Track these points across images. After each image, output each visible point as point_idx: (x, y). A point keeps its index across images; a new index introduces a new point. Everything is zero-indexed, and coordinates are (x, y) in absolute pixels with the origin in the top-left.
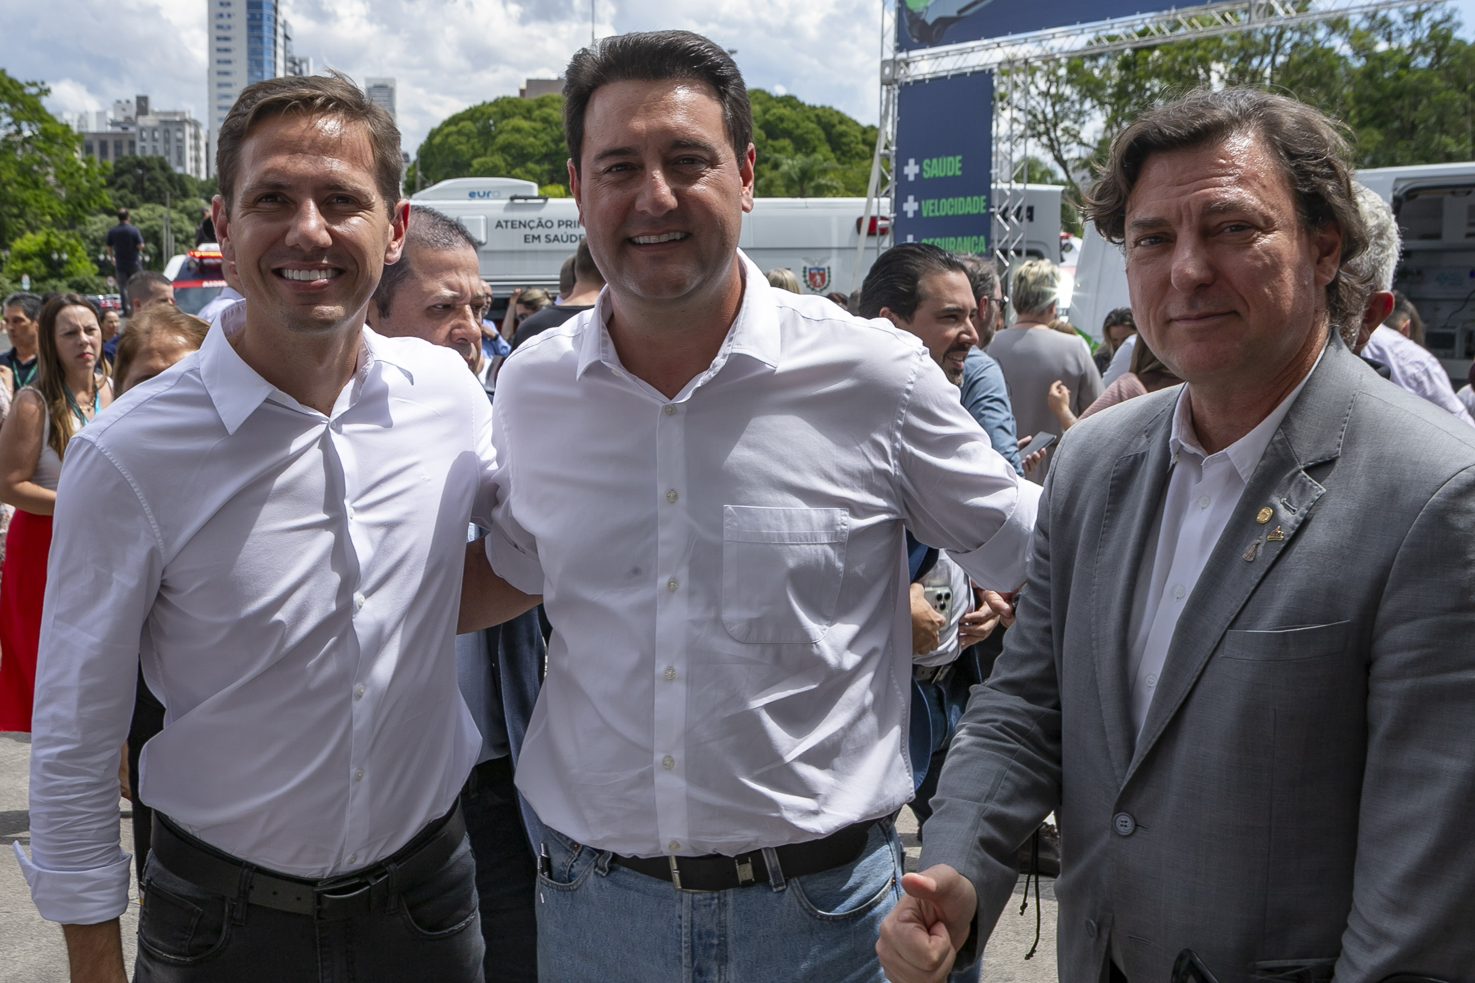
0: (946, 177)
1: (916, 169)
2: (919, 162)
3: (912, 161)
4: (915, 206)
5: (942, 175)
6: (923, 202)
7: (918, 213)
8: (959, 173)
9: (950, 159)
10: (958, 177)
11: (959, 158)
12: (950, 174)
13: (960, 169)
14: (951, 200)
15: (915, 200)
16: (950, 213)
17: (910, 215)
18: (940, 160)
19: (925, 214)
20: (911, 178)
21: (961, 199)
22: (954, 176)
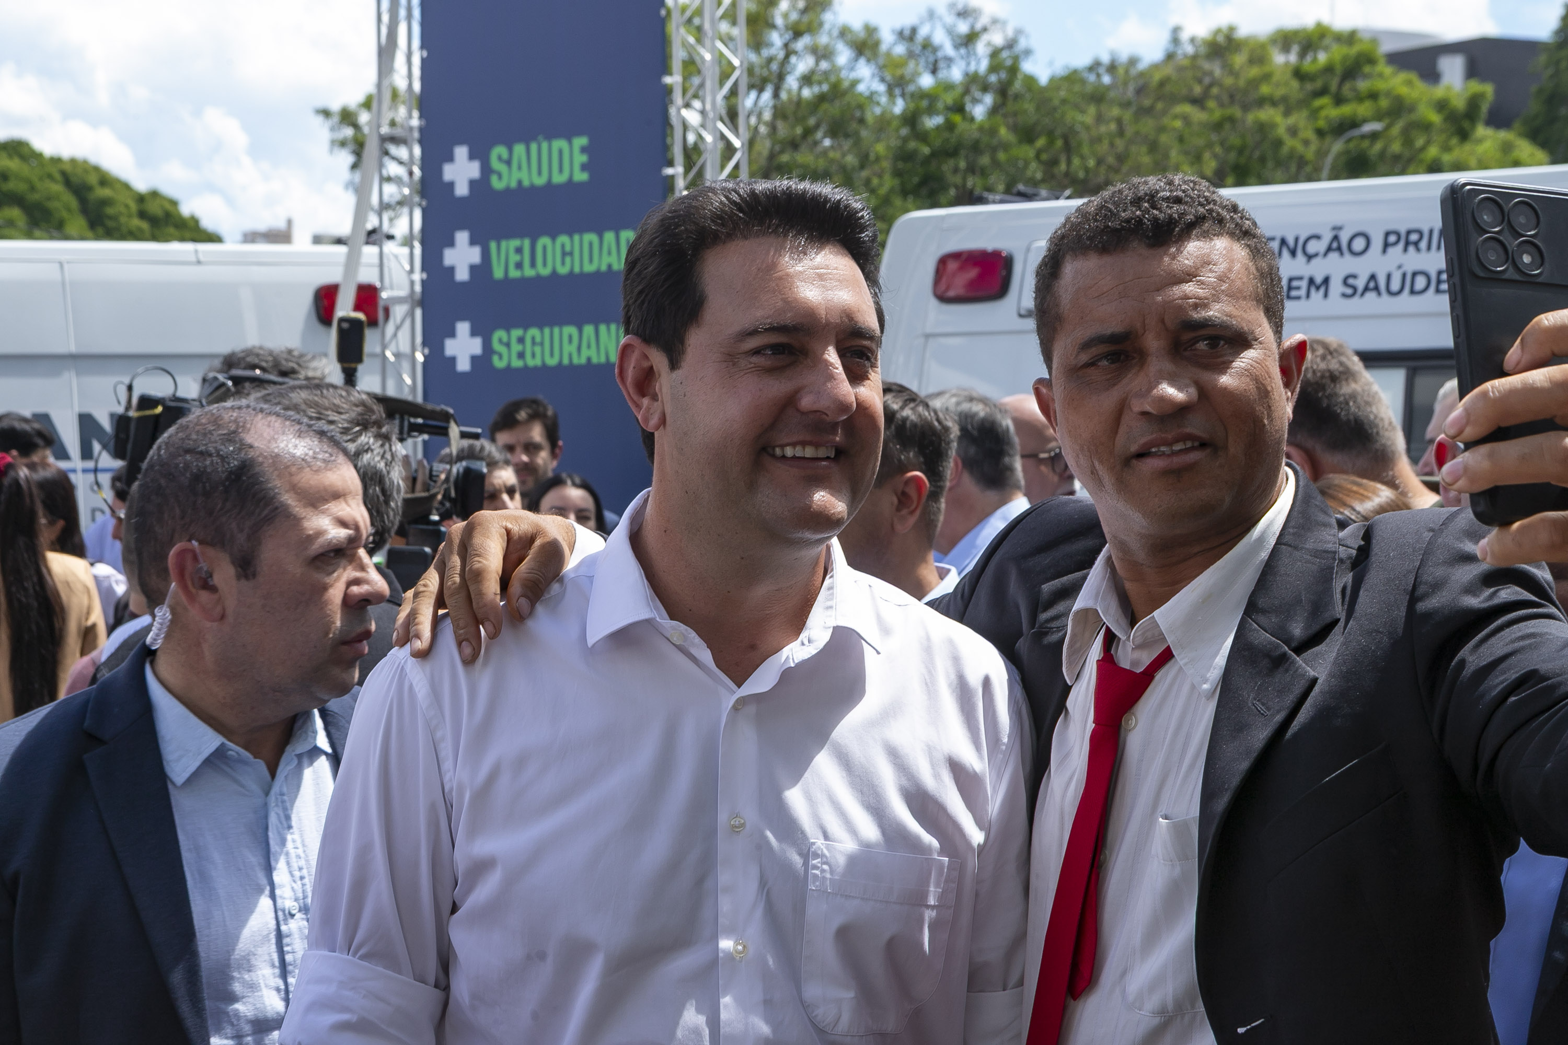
0: (549, 186)
1: (473, 170)
2: (479, 154)
3: (461, 152)
4: (474, 255)
5: (540, 181)
6: (493, 245)
7: (480, 271)
8: (581, 177)
9: (559, 144)
10: (581, 184)
11: (581, 141)
12: (558, 179)
13: (584, 167)
14: (563, 239)
15: (473, 242)
16: (563, 270)
17: (462, 275)
18: (534, 147)
19: (498, 273)
20: (462, 190)
21: (590, 237)
22: (570, 183)
